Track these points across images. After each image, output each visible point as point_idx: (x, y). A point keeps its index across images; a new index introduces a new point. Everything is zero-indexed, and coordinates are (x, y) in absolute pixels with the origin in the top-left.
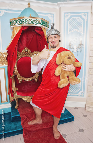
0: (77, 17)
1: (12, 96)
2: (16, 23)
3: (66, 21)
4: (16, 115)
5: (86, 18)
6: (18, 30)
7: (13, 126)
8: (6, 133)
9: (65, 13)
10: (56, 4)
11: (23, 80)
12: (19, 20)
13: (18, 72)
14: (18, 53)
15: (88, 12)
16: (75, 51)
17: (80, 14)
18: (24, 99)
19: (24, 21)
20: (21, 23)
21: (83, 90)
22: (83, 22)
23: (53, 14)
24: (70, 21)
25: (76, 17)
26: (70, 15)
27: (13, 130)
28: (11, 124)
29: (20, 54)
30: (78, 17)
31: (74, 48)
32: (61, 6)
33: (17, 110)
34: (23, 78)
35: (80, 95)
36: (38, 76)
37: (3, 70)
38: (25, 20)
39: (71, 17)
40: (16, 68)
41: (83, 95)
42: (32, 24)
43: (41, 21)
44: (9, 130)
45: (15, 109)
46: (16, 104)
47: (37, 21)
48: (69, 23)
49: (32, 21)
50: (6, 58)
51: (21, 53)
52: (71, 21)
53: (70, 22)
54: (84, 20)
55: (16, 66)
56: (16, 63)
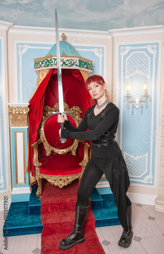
0: (140, 52)
1: (33, 175)
2: (42, 65)
3: (122, 58)
4: (36, 204)
5: (154, 53)
6: (45, 75)
7: (29, 219)
9: (120, 46)
10: (107, 32)
11: (52, 152)
12: (46, 61)
13: (45, 139)
14: (48, 108)
15: (157, 44)
16: (137, 107)
17: (145, 47)
18: (49, 180)
19: (52, 62)
20: (48, 65)
21: (151, 173)
22: (150, 59)
23: (103, 48)
24: (128, 58)
25: (138, 52)
26: (128, 49)
27: (28, 225)
28: (27, 217)
29: (51, 110)
30: (142, 52)
31: (135, 102)
32: (114, 35)
33: (38, 197)
34: (52, 148)
35: (146, 183)
36: (76, 147)
37: (22, 133)
38: (53, 60)
39: (131, 51)
40: (43, 132)
41: (151, 182)
42: (64, 65)
43: (78, 62)
44: (21, 225)
45: (36, 195)
46: (39, 189)
47: (72, 62)
48: (127, 61)
49: (64, 61)
50: (26, 116)
51: (53, 109)
52: (130, 58)
53: (129, 61)
54: (151, 56)
55: (42, 129)
56: (43, 123)
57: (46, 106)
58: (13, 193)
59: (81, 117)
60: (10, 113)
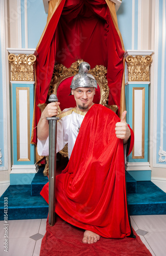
6: (56, 5)
7: (31, 200)
8: (11, 208)
14: (62, 68)
27: (28, 205)
28: (28, 198)
29: (67, 71)
33: (46, 177)
37: (26, 91)
44: (19, 205)
45: (43, 174)
50: (32, 67)
51: (69, 70)
56: (56, 86)
57: (60, 65)
58: (13, 172)
59: (106, 78)
60: (11, 63)
